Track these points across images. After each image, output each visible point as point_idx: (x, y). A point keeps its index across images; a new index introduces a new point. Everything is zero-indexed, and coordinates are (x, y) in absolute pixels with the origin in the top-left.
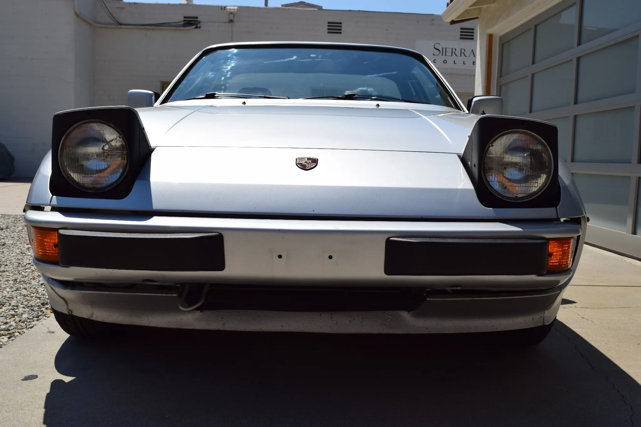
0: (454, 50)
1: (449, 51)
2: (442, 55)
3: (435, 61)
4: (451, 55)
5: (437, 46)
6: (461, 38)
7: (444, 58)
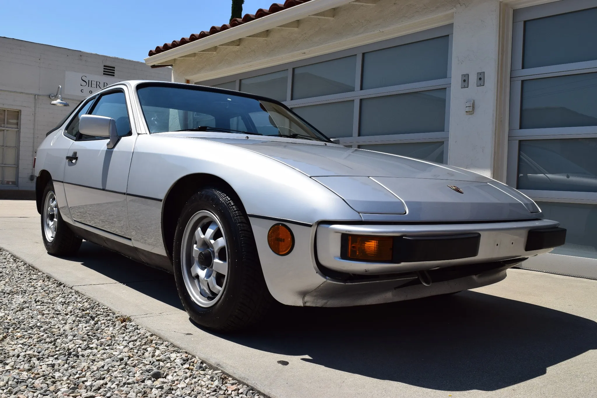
0: (98, 83)
1: (94, 83)
2: (89, 86)
3: (82, 91)
4: (96, 87)
5: (84, 78)
6: (104, 74)
7: (90, 89)
